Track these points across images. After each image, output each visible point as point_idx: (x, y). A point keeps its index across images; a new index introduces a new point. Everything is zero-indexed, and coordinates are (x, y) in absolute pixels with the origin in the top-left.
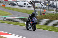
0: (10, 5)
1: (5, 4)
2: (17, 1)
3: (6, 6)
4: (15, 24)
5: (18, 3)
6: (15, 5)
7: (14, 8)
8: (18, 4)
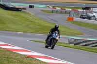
0: (80, 18)
2: (94, 11)
3: (74, 20)
4: (88, 50)
5: (94, 14)
6: (89, 18)
7: (87, 24)
8: (94, 16)
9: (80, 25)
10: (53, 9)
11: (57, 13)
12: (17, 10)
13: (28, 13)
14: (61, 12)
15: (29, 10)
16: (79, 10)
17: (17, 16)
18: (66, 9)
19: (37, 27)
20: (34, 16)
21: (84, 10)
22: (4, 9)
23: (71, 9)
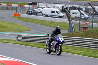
0: (27, 13)
1: (19, 11)
2: (41, 6)
3: (21, 16)
4: (36, 46)
5: (41, 10)
6: (36, 14)
7: (34, 19)
8: (41, 12)
9: (27, 21)
14: (7, 9)
16: (26, 6)
18: (13, 5)
21: (31, 6)
23: (17, 5)
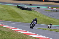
10: (52, 9)
11: (54, 11)
12: (30, 10)
13: (36, 12)
15: (37, 10)
17: (30, 13)
19: (42, 20)
20: (39, 13)
22: (22, 9)
